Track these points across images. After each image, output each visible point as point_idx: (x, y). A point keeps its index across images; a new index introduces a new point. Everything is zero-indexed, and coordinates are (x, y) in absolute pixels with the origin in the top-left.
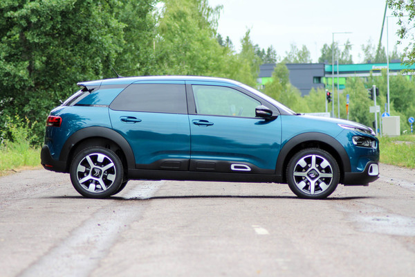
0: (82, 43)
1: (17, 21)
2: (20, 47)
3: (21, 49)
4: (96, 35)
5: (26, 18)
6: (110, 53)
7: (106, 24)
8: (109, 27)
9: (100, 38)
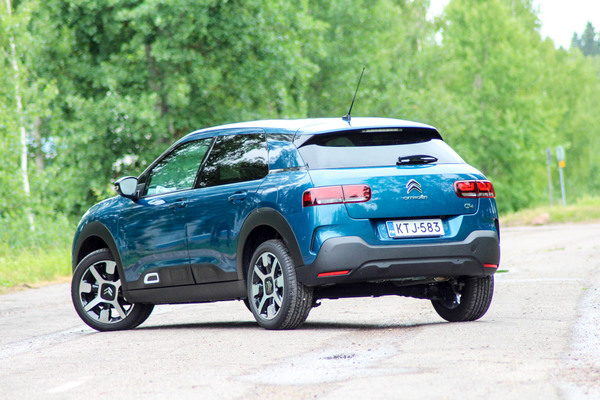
0: (251, 60)
1: (137, 25)
2: (142, 70)
3: (146, 73)
4: (272, 46)
5: (149, 20)
6: (297, 73)
7: (292, 25)
8: (297, 29)
9: (281, 48)
